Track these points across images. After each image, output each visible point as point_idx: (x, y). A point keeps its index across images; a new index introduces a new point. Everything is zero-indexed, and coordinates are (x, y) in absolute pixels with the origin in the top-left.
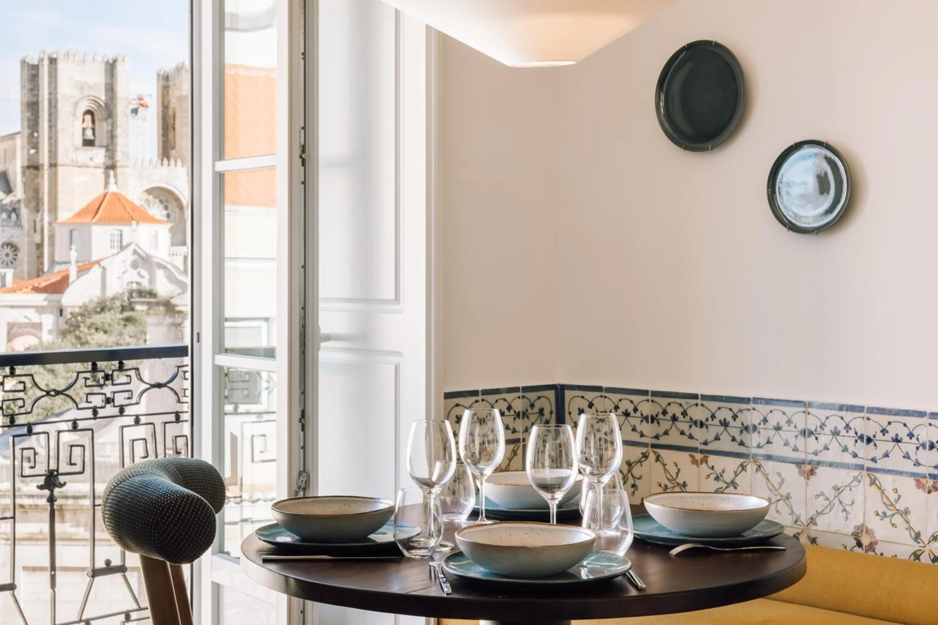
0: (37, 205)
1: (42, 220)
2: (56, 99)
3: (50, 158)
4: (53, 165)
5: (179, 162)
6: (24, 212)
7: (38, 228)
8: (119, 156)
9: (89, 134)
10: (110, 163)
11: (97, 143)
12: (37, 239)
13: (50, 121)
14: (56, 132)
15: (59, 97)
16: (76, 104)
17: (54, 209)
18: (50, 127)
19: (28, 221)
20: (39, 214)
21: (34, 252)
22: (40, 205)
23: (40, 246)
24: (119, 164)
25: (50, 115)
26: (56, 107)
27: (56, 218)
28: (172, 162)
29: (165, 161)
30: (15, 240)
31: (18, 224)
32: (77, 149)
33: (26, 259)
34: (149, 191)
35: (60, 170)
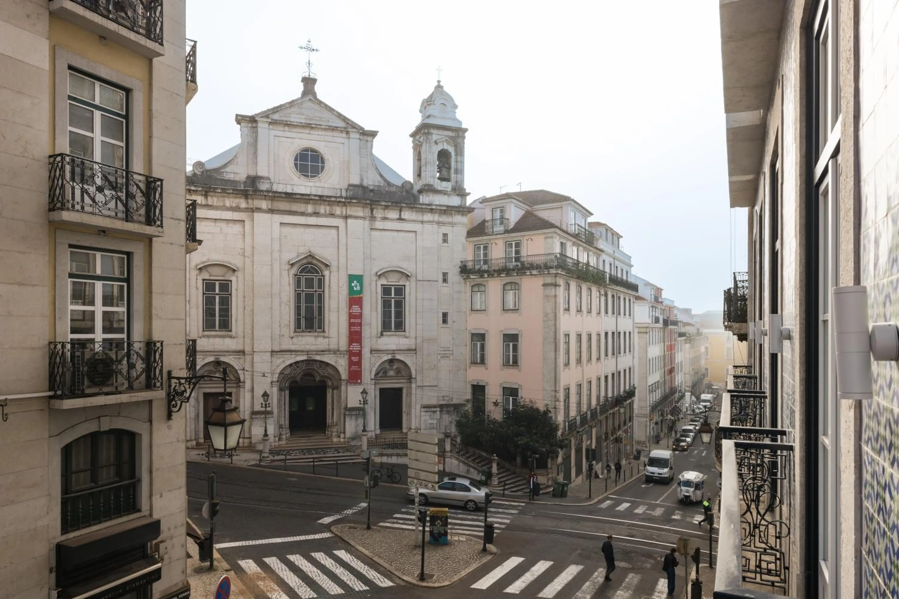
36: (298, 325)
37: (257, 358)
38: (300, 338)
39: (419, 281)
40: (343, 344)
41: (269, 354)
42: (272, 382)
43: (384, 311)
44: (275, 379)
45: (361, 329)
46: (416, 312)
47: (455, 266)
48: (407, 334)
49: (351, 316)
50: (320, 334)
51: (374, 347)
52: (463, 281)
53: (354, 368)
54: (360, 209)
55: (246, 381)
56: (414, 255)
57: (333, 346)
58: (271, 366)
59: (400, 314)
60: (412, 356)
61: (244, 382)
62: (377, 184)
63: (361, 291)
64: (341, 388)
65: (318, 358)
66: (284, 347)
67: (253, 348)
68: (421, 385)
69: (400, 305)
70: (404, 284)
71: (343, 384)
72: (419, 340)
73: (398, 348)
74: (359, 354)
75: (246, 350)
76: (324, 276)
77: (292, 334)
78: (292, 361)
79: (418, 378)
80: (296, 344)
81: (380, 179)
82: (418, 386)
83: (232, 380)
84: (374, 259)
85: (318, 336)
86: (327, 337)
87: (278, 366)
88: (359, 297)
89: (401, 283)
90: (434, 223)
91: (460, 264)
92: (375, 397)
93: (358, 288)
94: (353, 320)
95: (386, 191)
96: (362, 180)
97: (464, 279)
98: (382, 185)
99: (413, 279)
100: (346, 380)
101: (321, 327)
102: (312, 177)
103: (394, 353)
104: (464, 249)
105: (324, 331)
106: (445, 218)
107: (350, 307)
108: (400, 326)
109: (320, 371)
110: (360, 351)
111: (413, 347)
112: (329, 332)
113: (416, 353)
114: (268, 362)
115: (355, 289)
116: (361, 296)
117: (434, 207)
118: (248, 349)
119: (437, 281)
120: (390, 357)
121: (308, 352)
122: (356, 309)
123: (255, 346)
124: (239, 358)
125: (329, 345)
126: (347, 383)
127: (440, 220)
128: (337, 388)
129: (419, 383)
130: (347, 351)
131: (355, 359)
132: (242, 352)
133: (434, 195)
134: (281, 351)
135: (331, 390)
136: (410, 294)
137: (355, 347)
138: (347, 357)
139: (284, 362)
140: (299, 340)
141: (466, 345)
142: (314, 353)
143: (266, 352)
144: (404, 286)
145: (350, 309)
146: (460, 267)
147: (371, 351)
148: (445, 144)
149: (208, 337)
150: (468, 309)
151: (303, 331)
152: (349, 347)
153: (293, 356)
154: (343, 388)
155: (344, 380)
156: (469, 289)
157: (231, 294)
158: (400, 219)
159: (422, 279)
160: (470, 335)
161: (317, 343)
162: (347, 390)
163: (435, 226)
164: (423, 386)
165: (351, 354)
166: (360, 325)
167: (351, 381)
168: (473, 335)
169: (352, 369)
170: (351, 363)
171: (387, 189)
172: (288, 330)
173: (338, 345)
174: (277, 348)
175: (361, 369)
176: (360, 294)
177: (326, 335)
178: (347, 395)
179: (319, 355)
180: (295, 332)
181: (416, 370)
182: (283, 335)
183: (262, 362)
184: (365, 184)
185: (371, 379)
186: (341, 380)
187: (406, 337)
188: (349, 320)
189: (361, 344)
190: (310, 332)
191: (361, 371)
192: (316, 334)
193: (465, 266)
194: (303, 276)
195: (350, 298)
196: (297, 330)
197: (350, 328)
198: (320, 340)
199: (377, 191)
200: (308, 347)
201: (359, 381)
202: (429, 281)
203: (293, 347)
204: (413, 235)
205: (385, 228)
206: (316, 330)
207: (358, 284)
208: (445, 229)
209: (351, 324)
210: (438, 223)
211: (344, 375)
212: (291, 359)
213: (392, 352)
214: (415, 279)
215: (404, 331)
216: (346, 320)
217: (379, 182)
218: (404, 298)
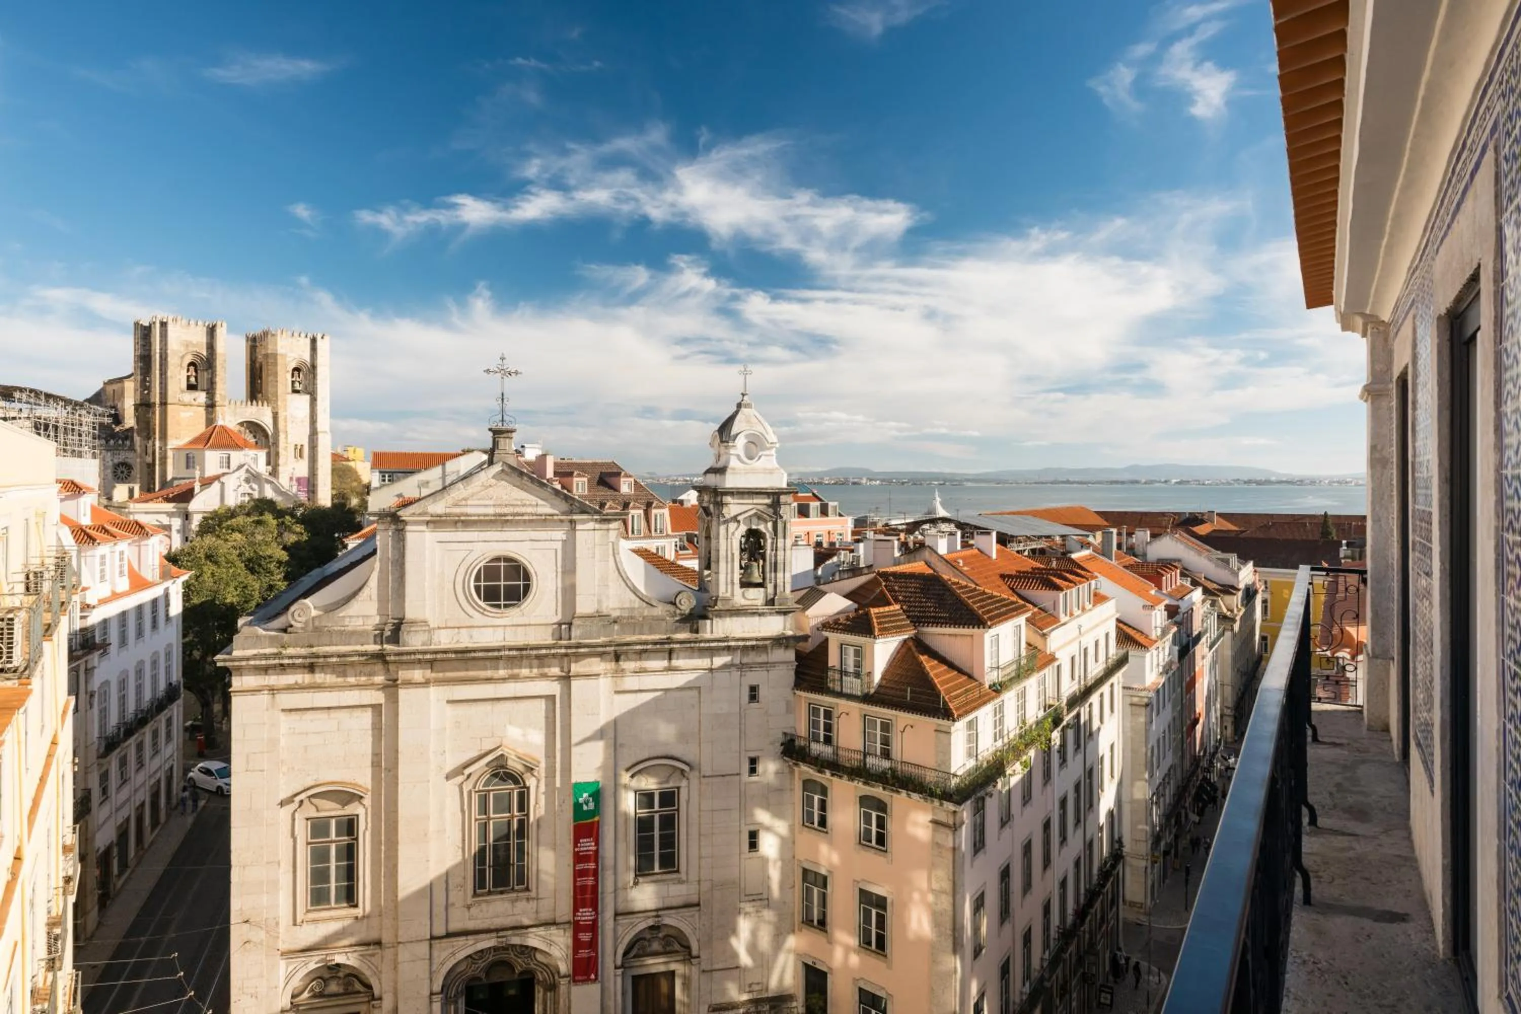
0: (149, 434)
1: (154, 445)
2: (166, 354)
3: (161, 398)
4: (164, 404)
5: (265, 403)
6: (137, 439)
7: (150, 451)
8: (218, 398)
9: (193, 380)
10: (209, 402)
11: (199, 387)
12: (149, 459)
13: (161, 370)
14: (166, 379)
15: (169, 352)
16: (183, 357)
17: (164, 437)
18: (161, 375)
19: (141, 446)
20: (151, 442)
21: (145, 469)
22: (151, 433)
23: (151, 466)
24: (217, 404)
25: (161, 365)
26: (166, 359)
27: (166, 445)
28: (260, 403)
29: (254, 402)
30: (129, 461)
31: (132, 448)
32: (182, 392)
33: (138, 476)
34: (241, 424)
35: (169, 407)
36: (480, 881)
37: (404, 954)
38: (484, 905)
39: (704, 777)
40: (564, 908)
41: (428, 943)
42: (432, 994)
43: (639, 837)
44: (437, 987)
45: (596, 880)
46: (700, 835)
47: (772, 743)
48: (683, 876)
49: (579, 858)
50: (521, 894)
51: (621, 908)
52: (787, 770)
53: (584, 953)
54: (596, 660)
55: (385, 996)
56: (696, 730)
57: (545, 916)
58: (431, 965)
59: (669, 841)
60: (693, 916)
61: (380, 999)
62: (627, 605)
63: (597, 811)
64: (559, 988)
65: (516, 940)
66: (454, 926)
67: (396, 936)
68: (709, 968)
69: (669, 822)
70: (677, 785)
71: (563, 981)
72: (705, 886)
73: (666, 905)
74: (593, 927)
75: (383, 941)
76: (528, 788)
77: (470, 900)
78: (470, 951)
79: (703, 956)
80: (476, 919)
81: (633, 597)
82: (704, 971)
83: (359, 992)
84: (622, 745)
85: (516, 900)
86: (533, 899)
87: (442, 964)
88: (593, 823)
89: (671, 784)
90: (733, 669)
91: (781, 738)
92: (623, 994)
93: (592, 806)
94: (580, 866)
95: (644, 618)
96: (600, 602)
97: (789, 766)
98: (636, 606)
99: (693, 776)
100: (569, 976)
101: (522, 878)
102: (506, 606)
103: (658, 916)
104: (790, 709)
105: (527, 889)
106: (752, 658)
107: (576, 842)
108: (669, 862)
109: (519, 960)
110: (595, 921)
111: (694, 899)
112: (537, 888)
113: (699, 910)
114: (424, 959)
115: (585, 808)
116: (596, 819)
117: (733, 644)
118: (386, 938)
119: (738, 774)
120: (651, 922)
121: (497, 930)
122: (587, 845)
123: (400, 933)
124: (373, 955)
125: (537, 912)
126: (569, 982)
127: (745, 660)
128: (552, 987)
129: (704, 966)
130: (569, 922)
131: (585, 937)
132: (378, 943)
133: (735, 619)
134: (449, 935)
135: (541, 990)
136: (688, 802)
137: (586, 915)
138: (570, 933)
139: (453, 954)
140: (481, 911)
141: (794, 886)
142: (510, 932)
143: (421, 941)
144: (678, 788)
145: (575, 845)
146: (782, 744)
147: (617, 914)
148: (755, 520)
149: (314, 921)
150: (797, 822)
151: (490, 893)
152: (574, 915)
153: (471, 942)
154: (563, 989)
155: (565, 976)
156: (798, 786)
157: (357, 839)
158: (670, 669)
159: (710, 773)
160: (801, 871)
161: (516, 911)
162: (569, 993)
163: (736, 674)
164: (712, 971)
165: (577, 928)
166: (595, 873)
167: (576, 978)
168: (805, 871)
169: (579, 956)
170: (577, 944)
171: (646, 614)
172: (461, 893)
173: (555, 910)
174: (440, 930)
175: (597, 953)
176: (594, 817)
177: (533, 894)
178: (570, 1001)
179: (517, 935)
180: (475, 895)
181: (698, 941)
182: (453, 904)
183: (413, 961)
184: (605, 611)
185: (616, 968)
186: (559, 973)
187: (680, 882)
188: (574, 866)
189: (595, 909)
190: (502, 893)
191: (596, 957)
192: (514, 895)
193: (792, 741)
194: (489, 791)
195: (575, 827)
196: (478, 891)
197: (575, 881)
198: (521, 905)
199: (628, 618)
200: (498, 922)
201: (593, 976)
202: (723, 776)
203: (471, 925)
204: (695, 693)
205: (642, 688)
206: (513, 889)
207: (591, 799)
208: (753, 678)
209: (578, 874)
210: (742, 667)
211: (564, 967)
212: (466, 948)
213: (654, 914)
214: (697, 773)
215: (678, 871)
216: (569, 865)
217: (631, 601)
218: (678, 810)
